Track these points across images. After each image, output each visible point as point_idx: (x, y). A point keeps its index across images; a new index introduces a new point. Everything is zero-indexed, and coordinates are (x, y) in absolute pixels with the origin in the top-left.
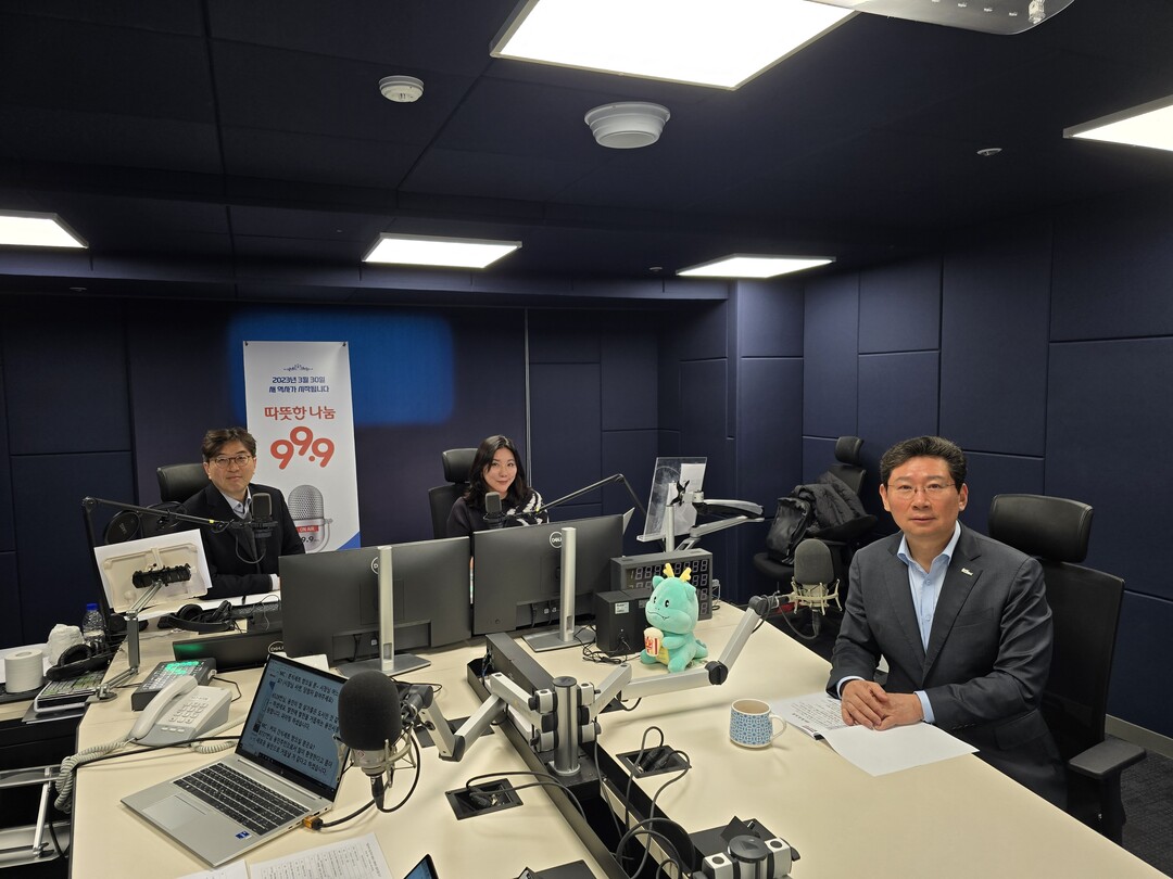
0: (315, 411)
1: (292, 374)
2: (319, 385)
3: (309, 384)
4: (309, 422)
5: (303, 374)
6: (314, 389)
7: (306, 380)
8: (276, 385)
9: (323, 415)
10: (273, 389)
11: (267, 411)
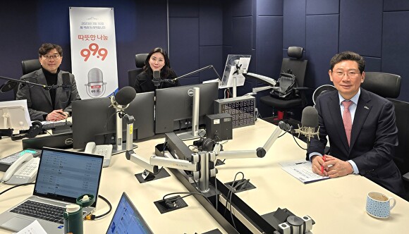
0: (100, 37)
1: (90, 21)
2: (101, 26)
3: (97, 25)
4: (97, 41)
5: (95, 21)
6: (99, 28)
7: (95, 24)
8: (83, 26)
9: (103, 39)
10: (81, 28)
11: (79, 37)
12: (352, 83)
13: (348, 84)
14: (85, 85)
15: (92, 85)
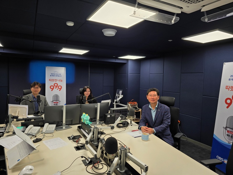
0: (59, 80)
1: (55, 73)
2: (60, 75)
3: (58, 75)
4: (57, 82)
5: (57, 73)
7: (57, 74)
8: (52, 75)
9: (60, 81)
10: (51, 76)
11: (50, 80)
12: (155, 99)
13: (153, 100)
14: (51, 102)
15: (54, 102)
